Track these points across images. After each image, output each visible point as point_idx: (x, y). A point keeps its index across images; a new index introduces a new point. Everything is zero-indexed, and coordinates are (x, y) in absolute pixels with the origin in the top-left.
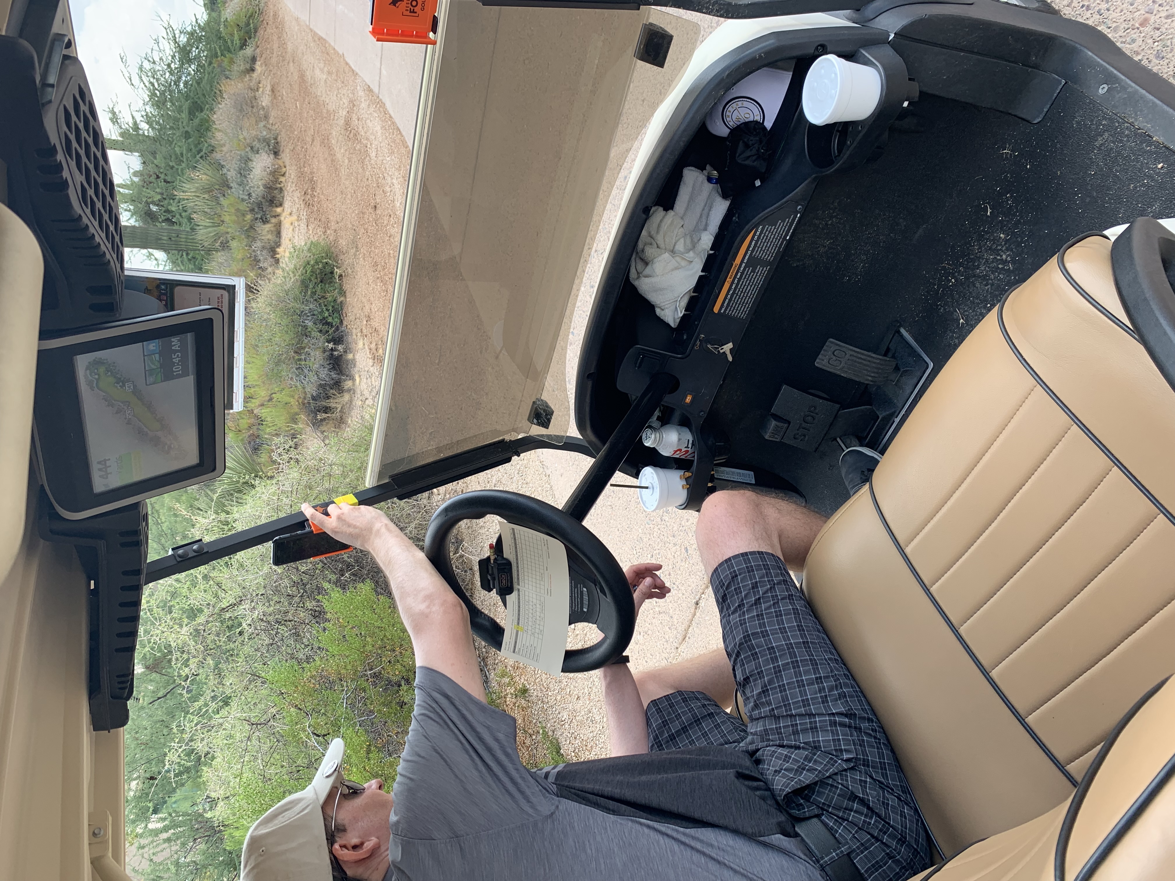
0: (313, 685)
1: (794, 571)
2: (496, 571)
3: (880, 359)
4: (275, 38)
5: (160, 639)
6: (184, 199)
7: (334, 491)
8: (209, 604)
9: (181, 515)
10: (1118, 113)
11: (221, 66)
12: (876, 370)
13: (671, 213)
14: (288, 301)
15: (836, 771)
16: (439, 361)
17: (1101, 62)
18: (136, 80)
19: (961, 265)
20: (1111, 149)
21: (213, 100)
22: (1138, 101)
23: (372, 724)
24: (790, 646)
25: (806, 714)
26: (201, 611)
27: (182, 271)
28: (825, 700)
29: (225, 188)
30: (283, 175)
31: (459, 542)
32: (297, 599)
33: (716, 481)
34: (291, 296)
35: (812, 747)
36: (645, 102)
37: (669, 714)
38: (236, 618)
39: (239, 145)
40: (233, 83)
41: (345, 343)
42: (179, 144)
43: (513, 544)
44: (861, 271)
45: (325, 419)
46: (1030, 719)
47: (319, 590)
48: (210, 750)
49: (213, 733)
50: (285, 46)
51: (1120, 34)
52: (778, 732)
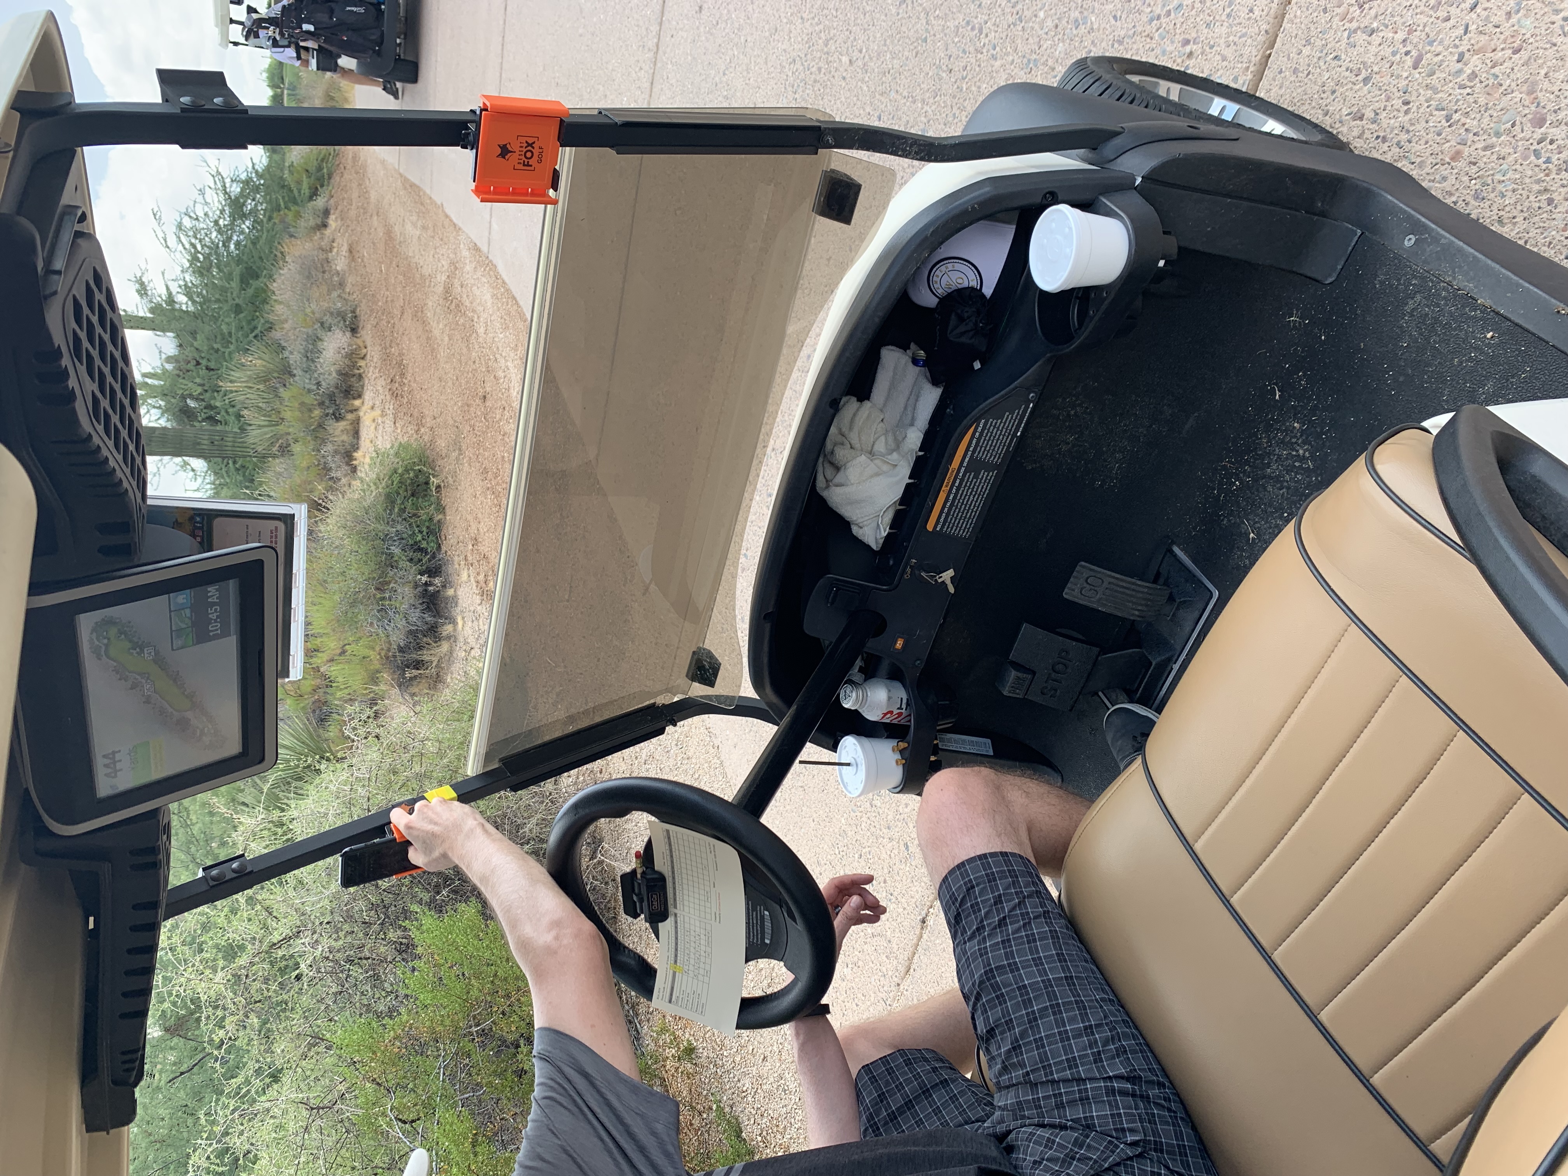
0: (396, 1050)
1: (1050, 877)
2: (644, 889)
3: (1149, 587)
4: (354, 185)
5: (185, 991)
6: (232, 392)
8: (254, 938)
9: (218, 812)
10: (1431, 270)
11: (284, 222)
12: (1143, 602)
13: (867, 404)
14: (368, 522)
15: (1118, 1160)
16: (570, 596)
17: (1404, 207)
18: (172, 241)
19: (1247, 462)
20: (1427, 315)
21: (272, 264)
22: (1455, 254)
23: (480, 1101)
24: (1048, 984)
25: (1073, 1079)
26: (242, 948)
27: (226, 496)
28: (1097, 1059)
29: (286, 376)
30: (363, 358)
31: (597, 842)
32: (376, 928)
33: (941, 753)
34: (372, 514)
35: (1082, 1125)
36: (832, 262)
37: (887, 1084)
38: (292, 956)
39: (305, 320)
40: (299, 242)
41: (443, 574)
42: (227, 320)
43: (668, 852)
44: (1117, 473)
45: (416, 677)
46: (1376, 1080)
47: (405, 914)
48: (252, 1148)
49: (256, 1123)
50: (367, 196)
51: (1428, 170)
52: (1035, 1106)
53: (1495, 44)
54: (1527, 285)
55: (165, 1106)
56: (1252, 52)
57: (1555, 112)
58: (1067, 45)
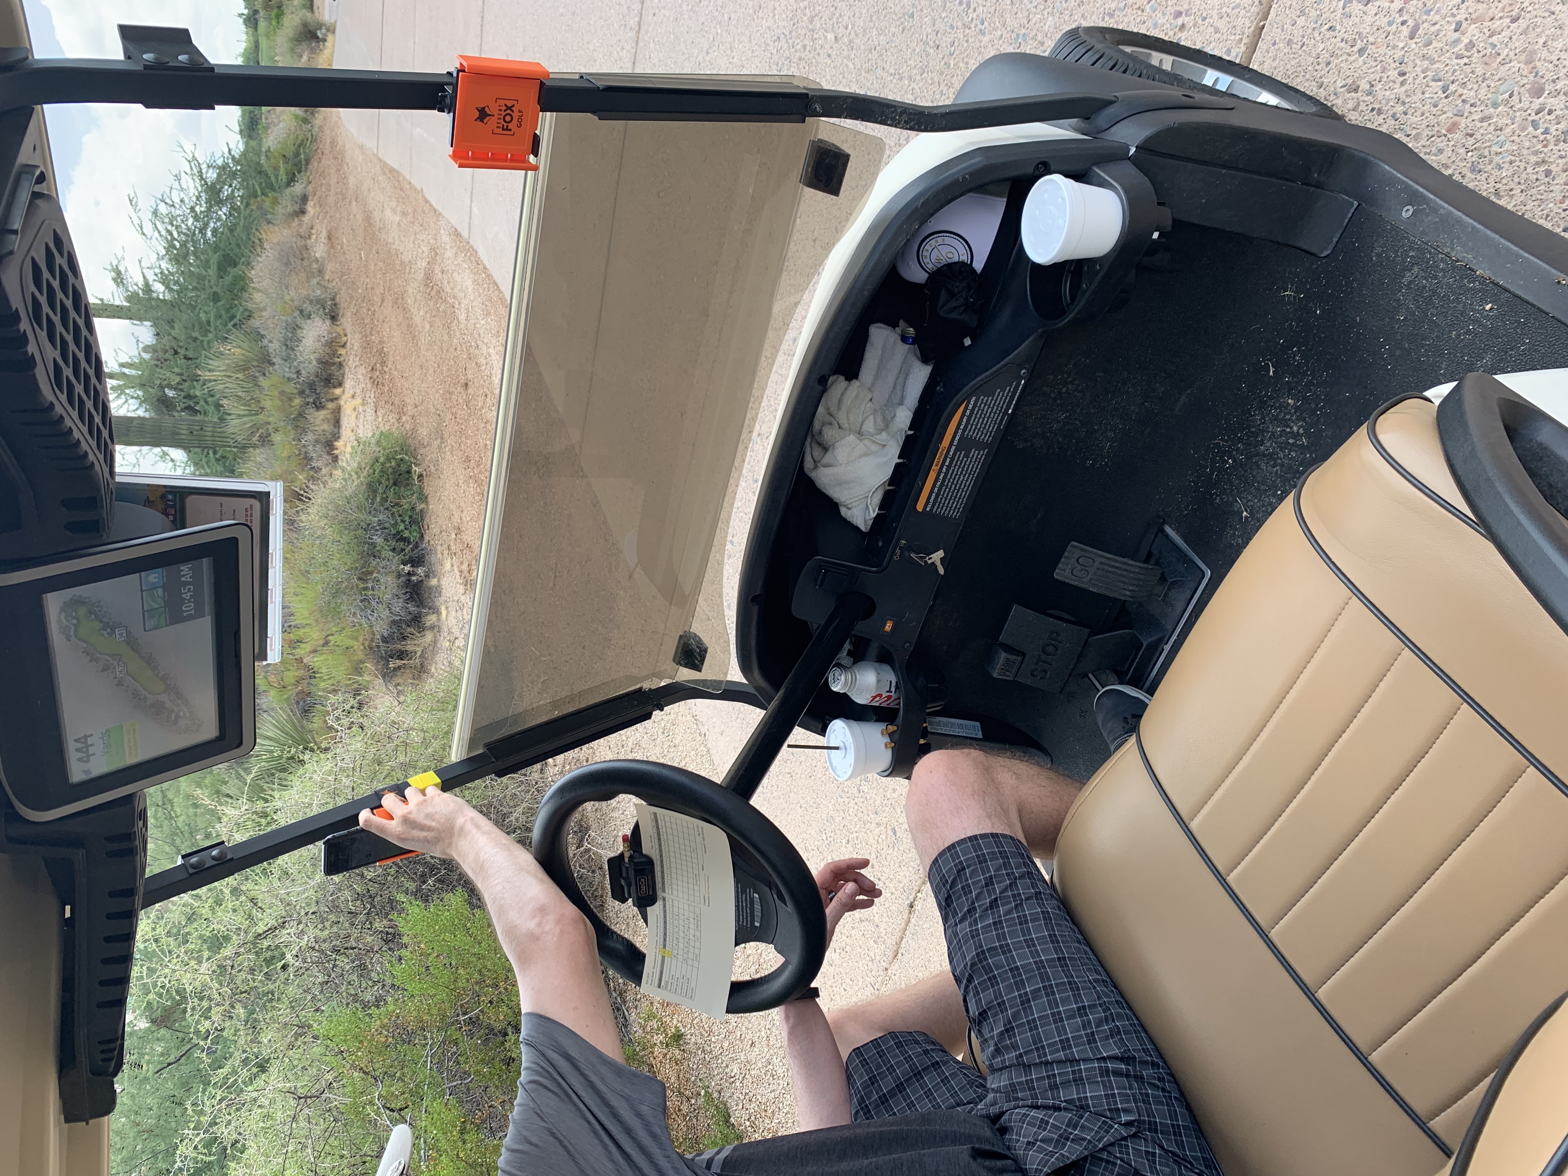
0: (383, 1039)
1: (1041, 859)
2: (632, 873)
3: (1140, 567)
4: (333, 171)
5: (170, 982)
6: (210, 381)
7: (410, 767)
8: (239, 929)
9: (202, 804)
10: (1429, 241)
11: (261, 208)
12: (1135, 582)
13: (855, 383)
14: (350, 511)
15: (1112, 1140)
16: (554, 585)
17: (1402, 177)
18: (148, 228)
19: (1240, 440)
20: (1424, 287)
21: (251, 251)
22: (1453, 225)
23: (468, 1089)
24: (1040, 965)
25: (1067, 1061)
26: (227, 939)
27: (206, 475)
28: (1091, 1039)
29: (266, 365)
30: (343, 346)
31: (583, 830)
32: (362, 917)
33: (929, 736)
34: (354, 504)
35: (1076, 1106)
36: (817, 243)
37: (878, 1067)
38: (277, 947)
39: (284, 308)
40: (277, 229)
41: (427, 564)
42: (205, 308)
43: (656, 835)
44: (1108, 452)
45: (399, 667)
46: (1375, 1058)
47: (391, 904)
48: (240, 1137)
49: (244, 1113)
50: (345, 182)
51: (1423, 142)
52: (1029, 1087)
53: (1493, 13)
54: (1527, 255)
55: (153, 1096)
56: (1246, 24)
57: (1554, 81)
58: (1056, 19)
